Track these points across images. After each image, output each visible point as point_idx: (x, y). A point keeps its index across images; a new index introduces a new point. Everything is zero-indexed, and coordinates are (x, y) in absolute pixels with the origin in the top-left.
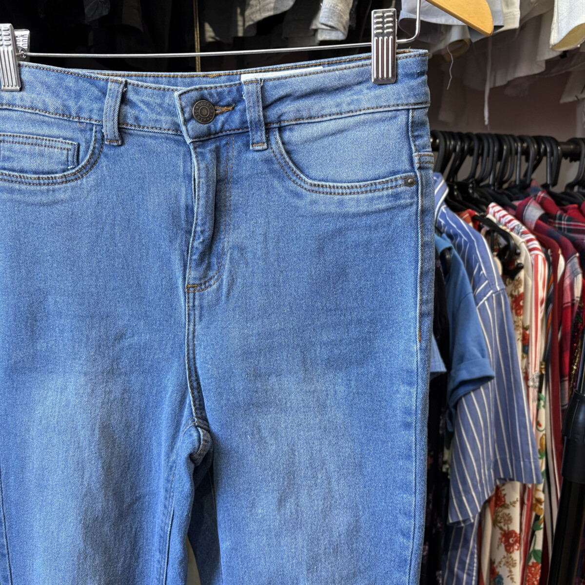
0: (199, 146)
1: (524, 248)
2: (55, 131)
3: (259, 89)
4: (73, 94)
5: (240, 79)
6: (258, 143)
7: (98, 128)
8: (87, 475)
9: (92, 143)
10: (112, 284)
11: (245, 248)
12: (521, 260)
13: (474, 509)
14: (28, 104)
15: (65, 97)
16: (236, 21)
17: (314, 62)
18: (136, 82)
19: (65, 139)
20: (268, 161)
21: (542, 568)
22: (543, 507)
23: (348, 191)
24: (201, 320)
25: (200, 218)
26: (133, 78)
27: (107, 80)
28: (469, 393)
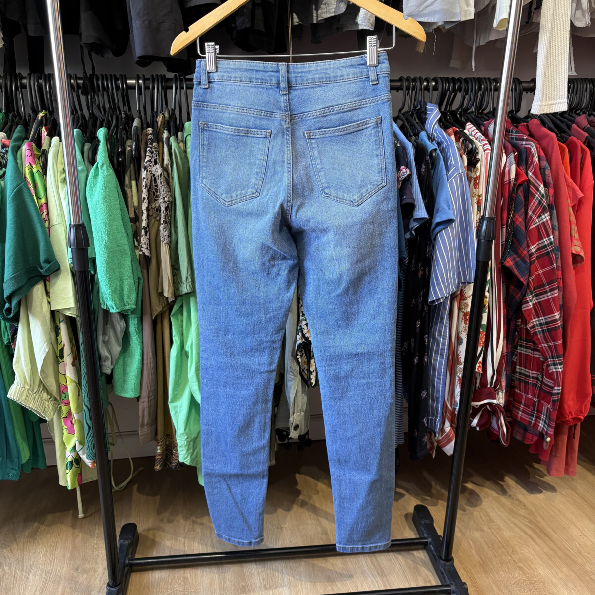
1: (481, 150)
12: (479, 156)
13: (442, 293)
16: (313, 14)
21: (486, 335)
22: (488, 300)
28: (442, 230)
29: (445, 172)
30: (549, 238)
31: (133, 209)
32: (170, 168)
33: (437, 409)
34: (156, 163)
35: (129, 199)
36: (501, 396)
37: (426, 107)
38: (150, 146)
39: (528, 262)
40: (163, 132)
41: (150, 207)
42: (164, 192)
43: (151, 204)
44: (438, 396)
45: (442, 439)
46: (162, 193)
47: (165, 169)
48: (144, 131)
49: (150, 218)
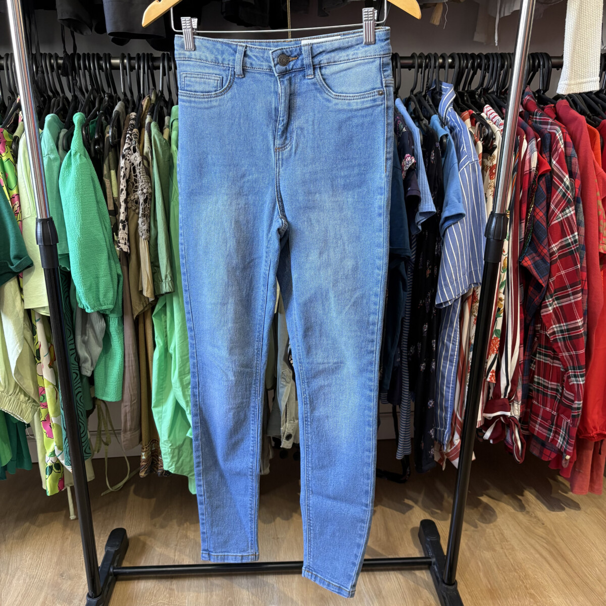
0: (281, 77)
1: (498, 135)
2: (211, 71)
3: (310, 48)
4: (220, 52)
5: (301, 43)
6: (309, 75)
7: (233, 69)
8: (228, 246)
9: (229, 77)
10: (239, 148)
11: (304, 128)
12: (496, 143)
14: (198, 58)
15: (216, 53)
17: (336, 34)
18: (251, 46)
19: (216, 74)
20: (314, 84)
21: (500, 341)
22: (503, 303)
23: (352, 98)
24: (282, 166)
25: (282, 113)
26: (249, 43)
27: (237, 45)
28: (451, 225)
29: (456, 160)
30: (573, 235)
31: (112, 201)
32: (150, 157)
33: (446, 420)
34: (135, 151)
35: (108, 190)
36: (517, 408)
37: (441, 87)
38: (130, 132)
39: (549, 262)
40: (146, 118)
41: (129, 199)
42: (143, 183)
43: (130, 195)
44: (447, 405)
45: (451, 451)
46: (141, 184)
47: (144, 157)
48: (128, 115)
49: (129, 210)
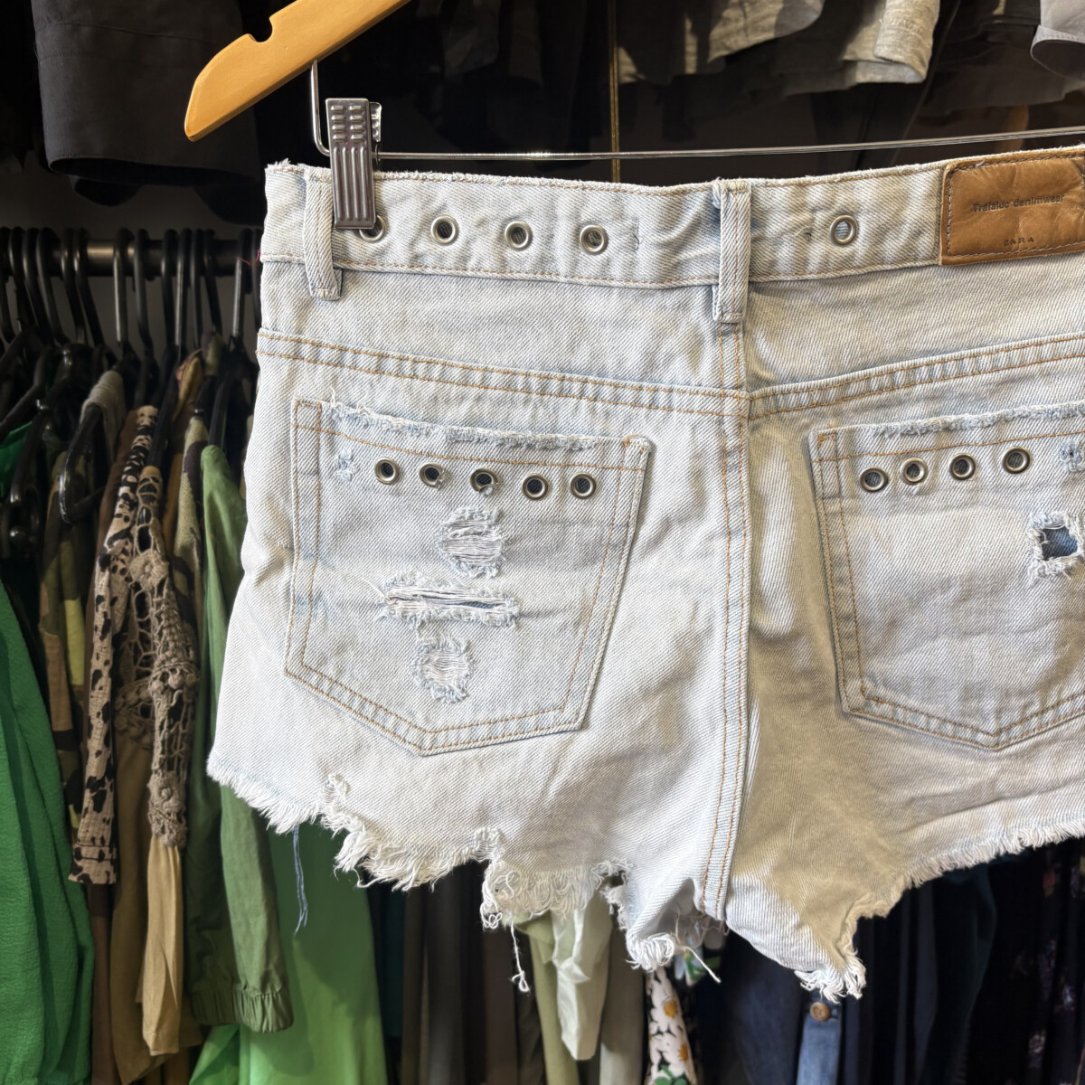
16: (682, 47)
31: (66, 700)
32: (197, 560)
34: (144, 544)
35: (53, 670)
38: (131, 479)
40: (186, 426)
41: (120, 700)
42: (169, 653)
43: (126, 688)
46: (161, 657)
47: (176, 562)
48: (131, 413)
49: (119, 738)
